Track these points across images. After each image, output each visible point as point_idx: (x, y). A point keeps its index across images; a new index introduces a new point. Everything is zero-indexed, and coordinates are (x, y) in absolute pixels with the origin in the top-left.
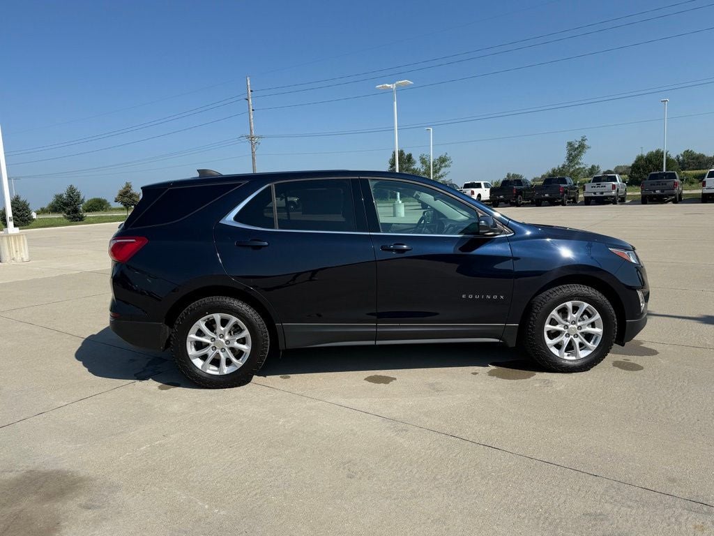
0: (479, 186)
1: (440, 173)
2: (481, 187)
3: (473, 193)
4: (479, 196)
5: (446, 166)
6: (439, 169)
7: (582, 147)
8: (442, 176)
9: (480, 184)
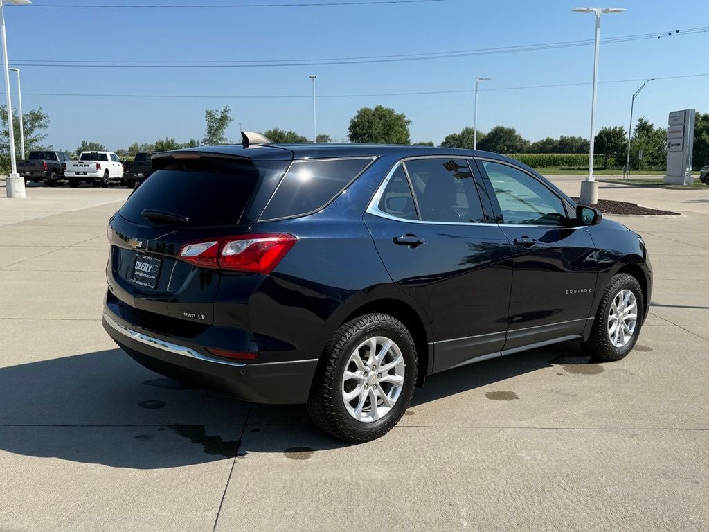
0: (104, 158)
1: (33, 135)
2: (107, 160)
3: (99, 167)
4: (107, 171)
5: (41, 126)
6: (31, 130)
7: (224, 119)
8: (36, 140)
9: (105, 155)
